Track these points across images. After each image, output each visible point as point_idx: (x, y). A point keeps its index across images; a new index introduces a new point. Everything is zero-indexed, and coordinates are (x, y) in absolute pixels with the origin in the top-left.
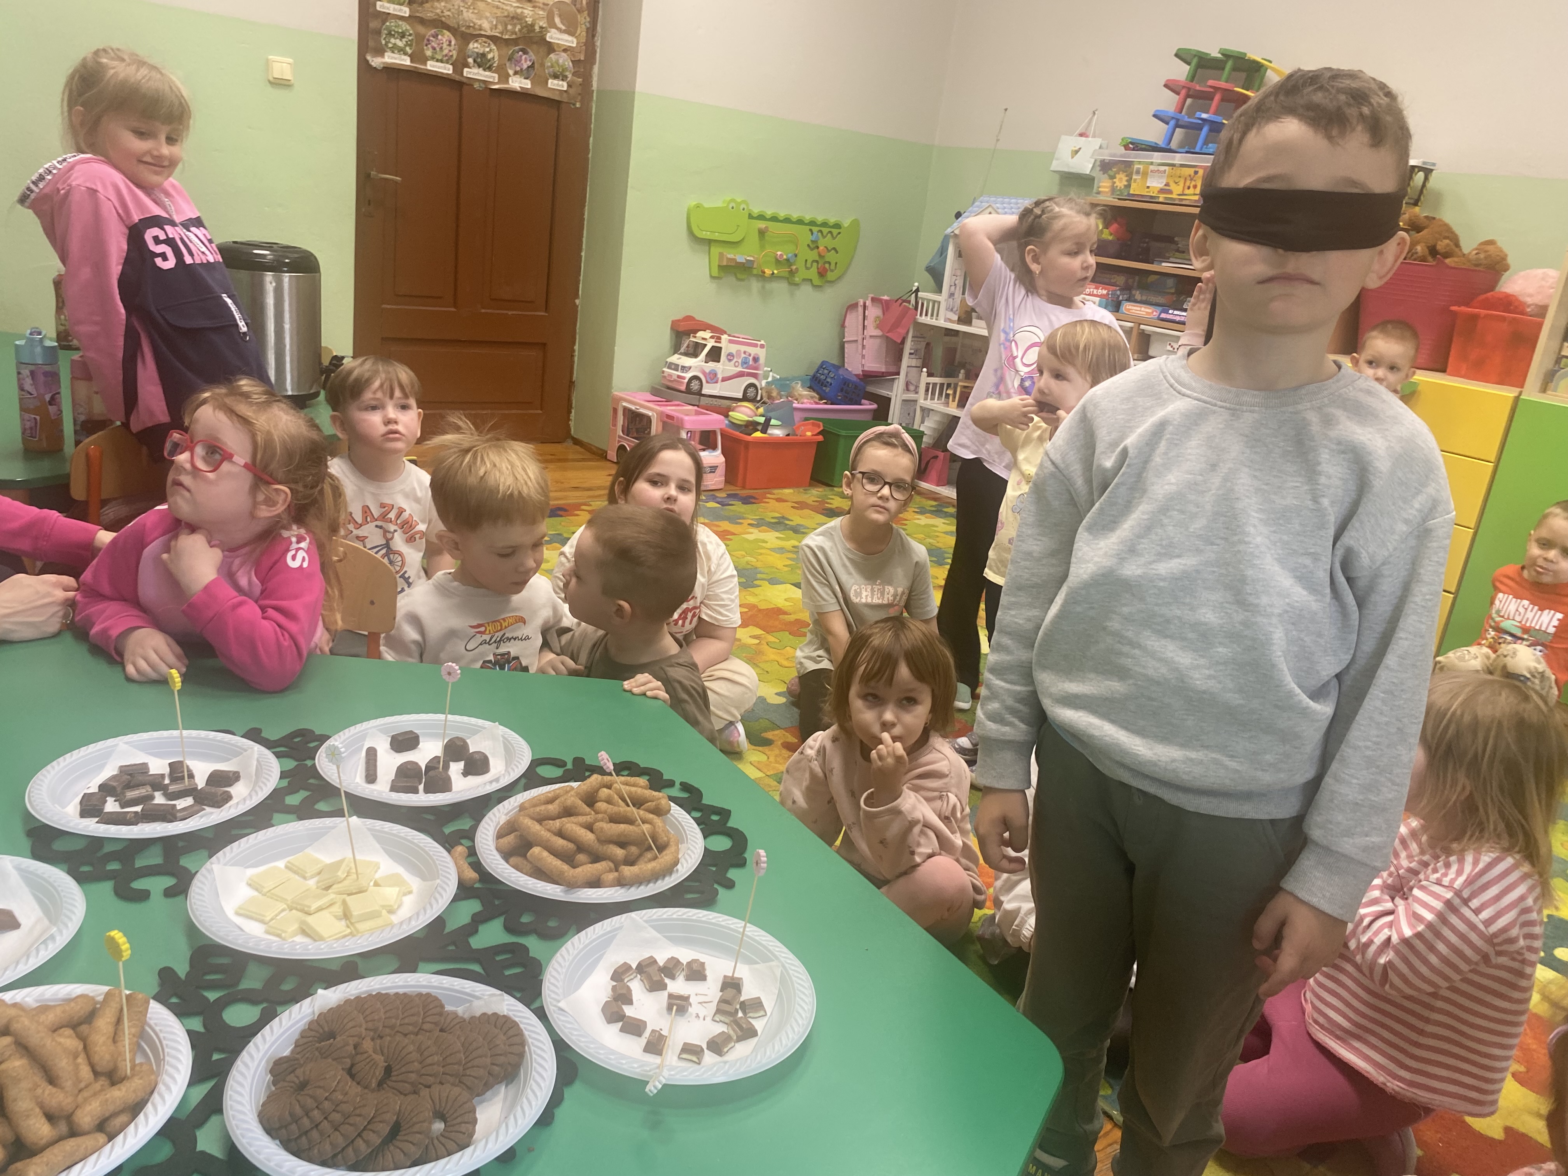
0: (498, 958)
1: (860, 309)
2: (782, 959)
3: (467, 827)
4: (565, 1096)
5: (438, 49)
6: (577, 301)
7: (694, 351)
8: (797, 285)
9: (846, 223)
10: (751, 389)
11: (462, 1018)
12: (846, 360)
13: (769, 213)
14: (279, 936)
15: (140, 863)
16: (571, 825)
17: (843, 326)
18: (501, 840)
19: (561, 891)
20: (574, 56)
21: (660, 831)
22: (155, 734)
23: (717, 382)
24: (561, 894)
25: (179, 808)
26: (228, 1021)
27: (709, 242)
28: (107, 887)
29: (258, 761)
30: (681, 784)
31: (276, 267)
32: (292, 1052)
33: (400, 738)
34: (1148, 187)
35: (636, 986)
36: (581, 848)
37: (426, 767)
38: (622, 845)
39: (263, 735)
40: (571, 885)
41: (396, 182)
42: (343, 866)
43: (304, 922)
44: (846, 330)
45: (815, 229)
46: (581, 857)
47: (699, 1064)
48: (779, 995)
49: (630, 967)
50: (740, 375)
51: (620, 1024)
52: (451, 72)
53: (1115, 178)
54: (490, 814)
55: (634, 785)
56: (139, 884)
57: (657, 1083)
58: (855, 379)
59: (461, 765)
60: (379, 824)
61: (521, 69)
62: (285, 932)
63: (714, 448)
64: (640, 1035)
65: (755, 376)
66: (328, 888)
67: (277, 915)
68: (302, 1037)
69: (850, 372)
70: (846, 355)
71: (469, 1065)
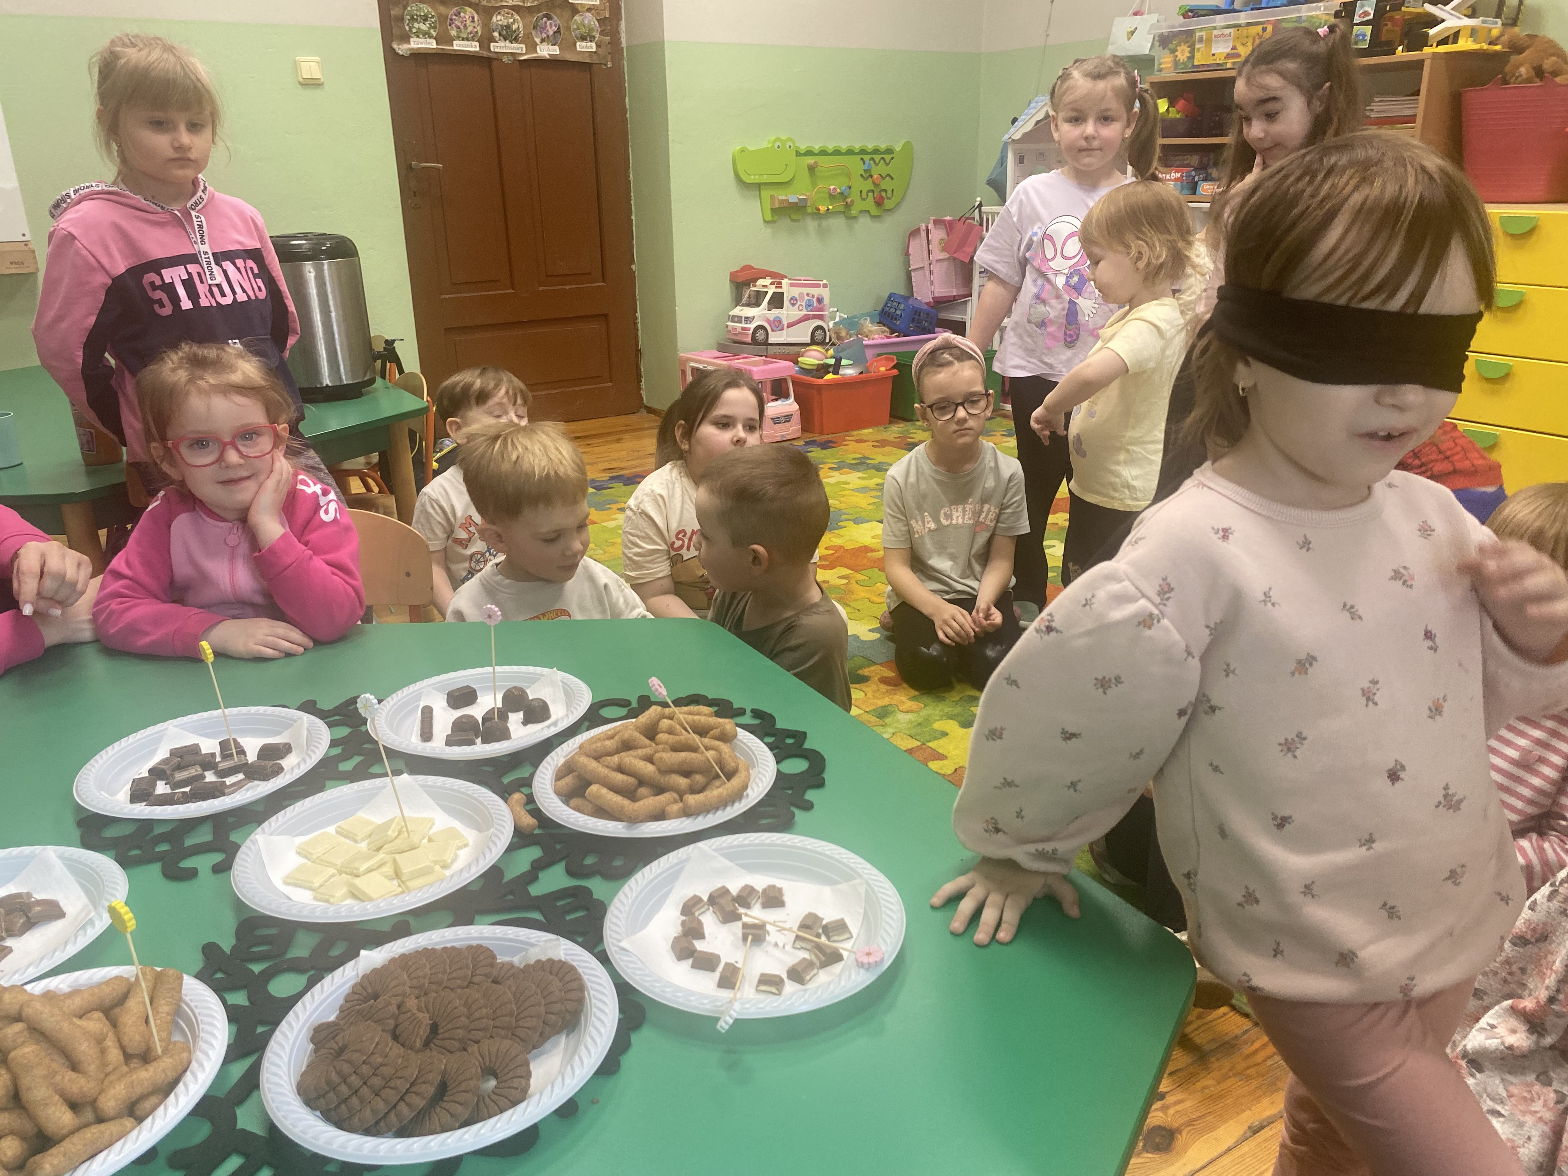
0: (559, 904)
1: (923, 234)
2: (866, 876)
3: (527, 775)
4: (632, 1041)
5: (462, 27)
6: (633, 267)
7: (756, 300)
8: (855, 218)
9: (898, 148)
10: (819, 332)
11: (518, 968)
12: (914, 289)
13: (817, 147)
14: (327, 901)
15: (189, 842)
16: (630, 759)
17: (907, 254)
18: (559, 783)
19: (623, 827)
20: (598, 14)
21: (727, 756)
22: (205, 715)
23: (782, 329)
24: (624, 830)
25: (228, 783)
26: (273, 993)
27: (759, 186)
28: (155, 869)
29: (308, 729)
30: (753, 711)
31: (314, 255)
32: (337, 1017)
33: (456, 694)
34: (1213, 55)
35: (709, 920)
36: (642, 782)
37: (483, 719)
38: (686, 774)
39: (318, 706)
40: (633, 820)
41: (438, 170)
42: (394, 825)
43: (351, 886)
44: (911, 257)
45: (867, 158)
46: (643, 791)
47: (779, 994)
48: (866, 914)
49: (700, 900)
50: (806, 318)
51: (690, 961)
52: (478, 49)
53: (1177, 51)
54: (548, 758)
55: (698, 714)
56: (186, 864)
57: (728, 1018)
58: (926, 307)
59: (520, 715)
60: (431, 779)
61: (548, 36)
62: (333, 897)
63: (786, 396)
64: (713, 969)
65: (821, 317)
66: (379, 849)
67: (326, 881)
68: (346, 1001)
69: (920, 301)
70: (914, 284)
71: (522, 1015)
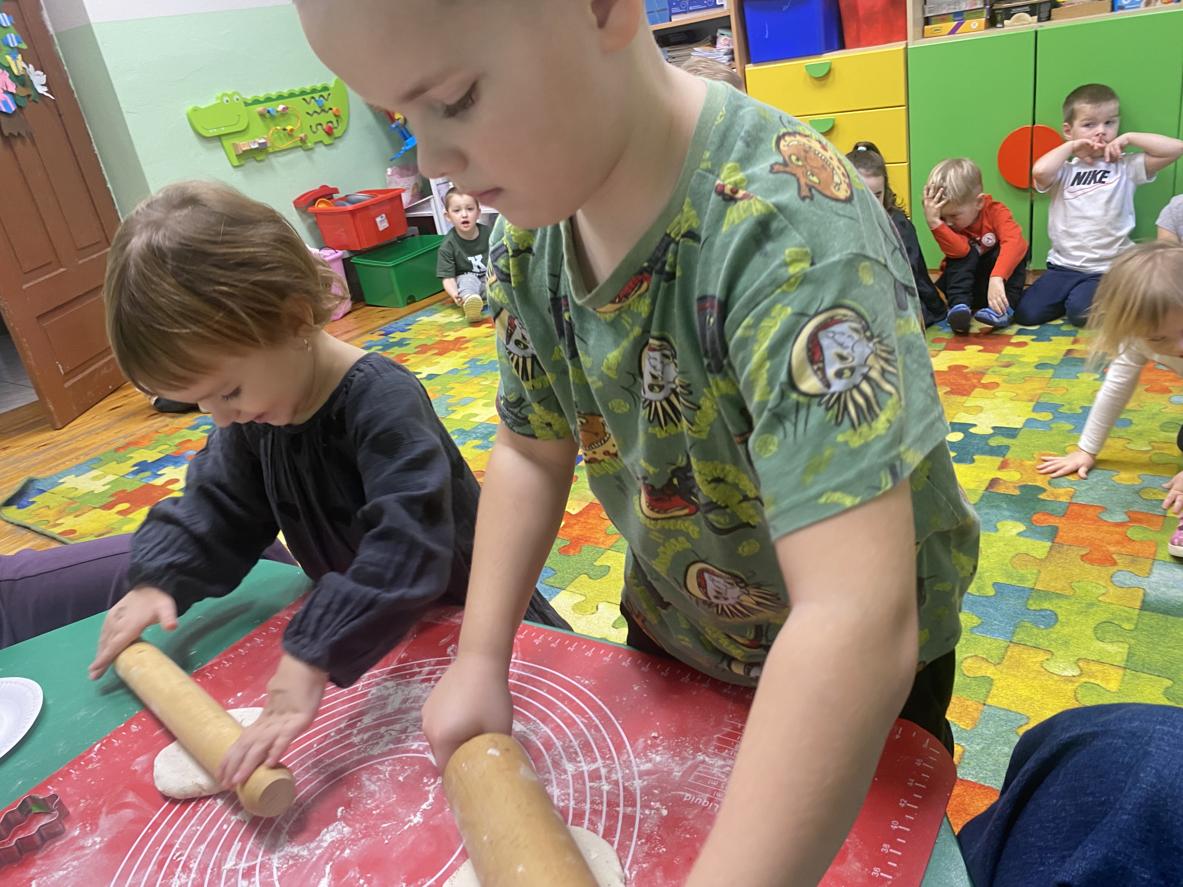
8: (311, 149)
9: (331, 84)
13: (261, 95)
27: (219, 138)
45: (308, 97)
